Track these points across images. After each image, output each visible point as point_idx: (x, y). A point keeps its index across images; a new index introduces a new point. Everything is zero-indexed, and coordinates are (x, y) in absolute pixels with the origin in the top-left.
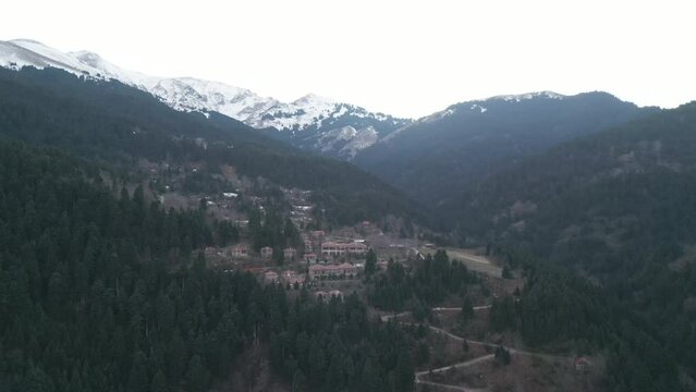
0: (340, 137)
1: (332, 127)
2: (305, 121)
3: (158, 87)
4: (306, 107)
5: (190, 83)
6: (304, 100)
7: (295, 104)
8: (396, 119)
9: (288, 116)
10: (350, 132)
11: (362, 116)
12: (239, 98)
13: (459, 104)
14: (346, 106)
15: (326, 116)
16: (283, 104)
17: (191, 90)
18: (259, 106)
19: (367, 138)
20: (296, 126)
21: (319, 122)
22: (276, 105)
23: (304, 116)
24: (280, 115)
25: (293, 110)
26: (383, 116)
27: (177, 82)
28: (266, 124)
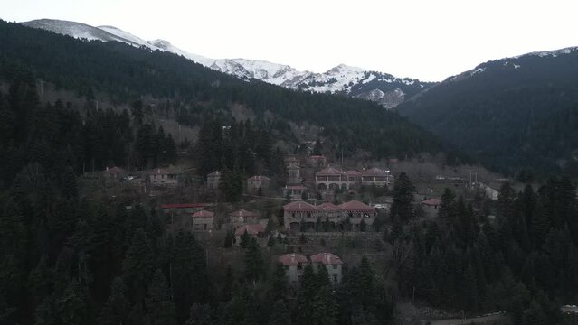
0: (368, 99)
1: (360, 92)
2: (335, 88)
3: (213, 66)
4: (337, 76)
5: (241, 63)
6: (336, 70)
7: (327, 73)
8: (422, 83)
9: (321, 84)
10: (378, 94)
11: (389, 81)
12: (280, 73)
13: (490, 62)
14: (374, 73)
15: (355, 82)
16: (318, 75)
17: (240, 68)
18: (296, 78)
19: (394, 99)
21: (349, 89)
22: (311, 76)
23: (335, 84)
24: (313, 84)
25: (325, 80)
26: (410, 80)
27: (230, 62)
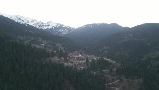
0: (59, 31)
1: (57, 29)
2: (50, 27)
3: (11, 17)
4: (50, 24)
5: (19, 17)
6: (49, 22)
7: (47, 23)
8: (71, 28)
9: (46, 26)
10: (61, 30)
11: (63, 27)
12: (32, 21)
13: (86, 25)
14: (59, 24)
15: (55, 26)
16: (44, 23)
17: (20, 19)
18: (38, 23)
19: (65, 32)
20: (48, 29)
21: (53, 28)
22: (42, 23)
23: (50, 26)
24: (44, 26)
25: (47, 25)
26: (68, 27)
27: (16, 17)
28: (40, 28)
